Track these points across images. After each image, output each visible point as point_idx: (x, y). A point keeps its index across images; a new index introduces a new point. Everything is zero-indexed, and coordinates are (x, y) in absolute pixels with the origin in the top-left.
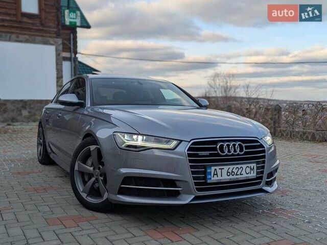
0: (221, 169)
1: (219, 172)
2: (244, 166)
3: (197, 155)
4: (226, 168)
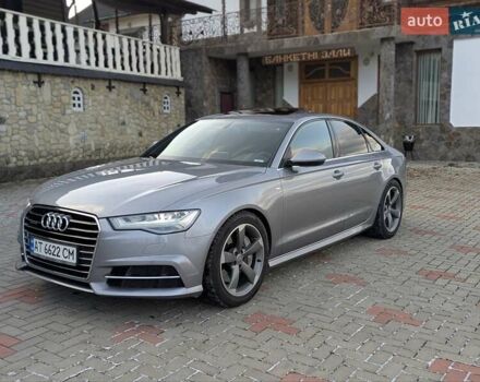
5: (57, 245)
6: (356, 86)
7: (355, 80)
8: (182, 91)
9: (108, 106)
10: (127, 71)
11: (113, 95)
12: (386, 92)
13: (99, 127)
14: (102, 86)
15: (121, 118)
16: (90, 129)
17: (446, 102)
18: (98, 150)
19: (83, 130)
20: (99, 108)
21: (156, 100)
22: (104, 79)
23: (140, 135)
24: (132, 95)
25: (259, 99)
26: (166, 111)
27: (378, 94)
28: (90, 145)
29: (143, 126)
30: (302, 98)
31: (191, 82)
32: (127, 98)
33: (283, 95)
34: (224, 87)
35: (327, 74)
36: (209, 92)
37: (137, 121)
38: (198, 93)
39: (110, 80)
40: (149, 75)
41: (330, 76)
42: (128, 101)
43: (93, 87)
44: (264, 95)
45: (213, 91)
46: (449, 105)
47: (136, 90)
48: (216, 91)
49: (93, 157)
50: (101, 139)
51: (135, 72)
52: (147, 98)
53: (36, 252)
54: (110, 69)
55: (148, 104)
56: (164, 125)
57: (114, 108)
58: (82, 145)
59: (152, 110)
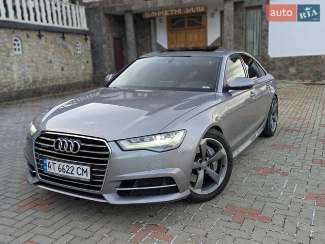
0: (54, 163)
1: (52, 165)
2: (76, 166)
3: (40, 146)
4: (58, 163)
5: (70, 165)
6: (206, 31)
7: (205, 28)
8: (89, 37)
9: (39, 50)
10: (51, 24)
11: (42, 41)
12: (229, 35)
13: (34, 65)
14: (34, 35)
15: (49, 58)
16: (29, 67)
17: (266, 41)
18: (35, 82)
19: (23, 68)
20: (33, 51)
21: (71, 44)
22: (35, 30)
23: (63, 69)
24: (55, 41)
25: (140, 42)
26: (79, 52)
27: (221, 38)
28: (29, 78)
29: (64, 63)
30: (170, 41)
31: (93, 31)
32: (52, 43)
33: (156, 39)
34: (116, 35)
35: (186, 24)
36: (106, 38)
37: (60, 60)
38: (99, 39)
39: (39, 31)
40: (65, 26)
41: (189, 25)
42: (53, 46)
43: (28, 36)
44: (143, 39)
45: (108, 37)
46: (267, 43)
47: (58, 38)
48: (111, 37)
49: (32, 87)
50: (36, 73)
51: (56, 25)
52: (65, 43)
53: (49, 170)
54: (39, 23)
55: (66, 48)
56: (78, 62)
57: (43, 51)
58: (23, 78)
59: (69, 52)
